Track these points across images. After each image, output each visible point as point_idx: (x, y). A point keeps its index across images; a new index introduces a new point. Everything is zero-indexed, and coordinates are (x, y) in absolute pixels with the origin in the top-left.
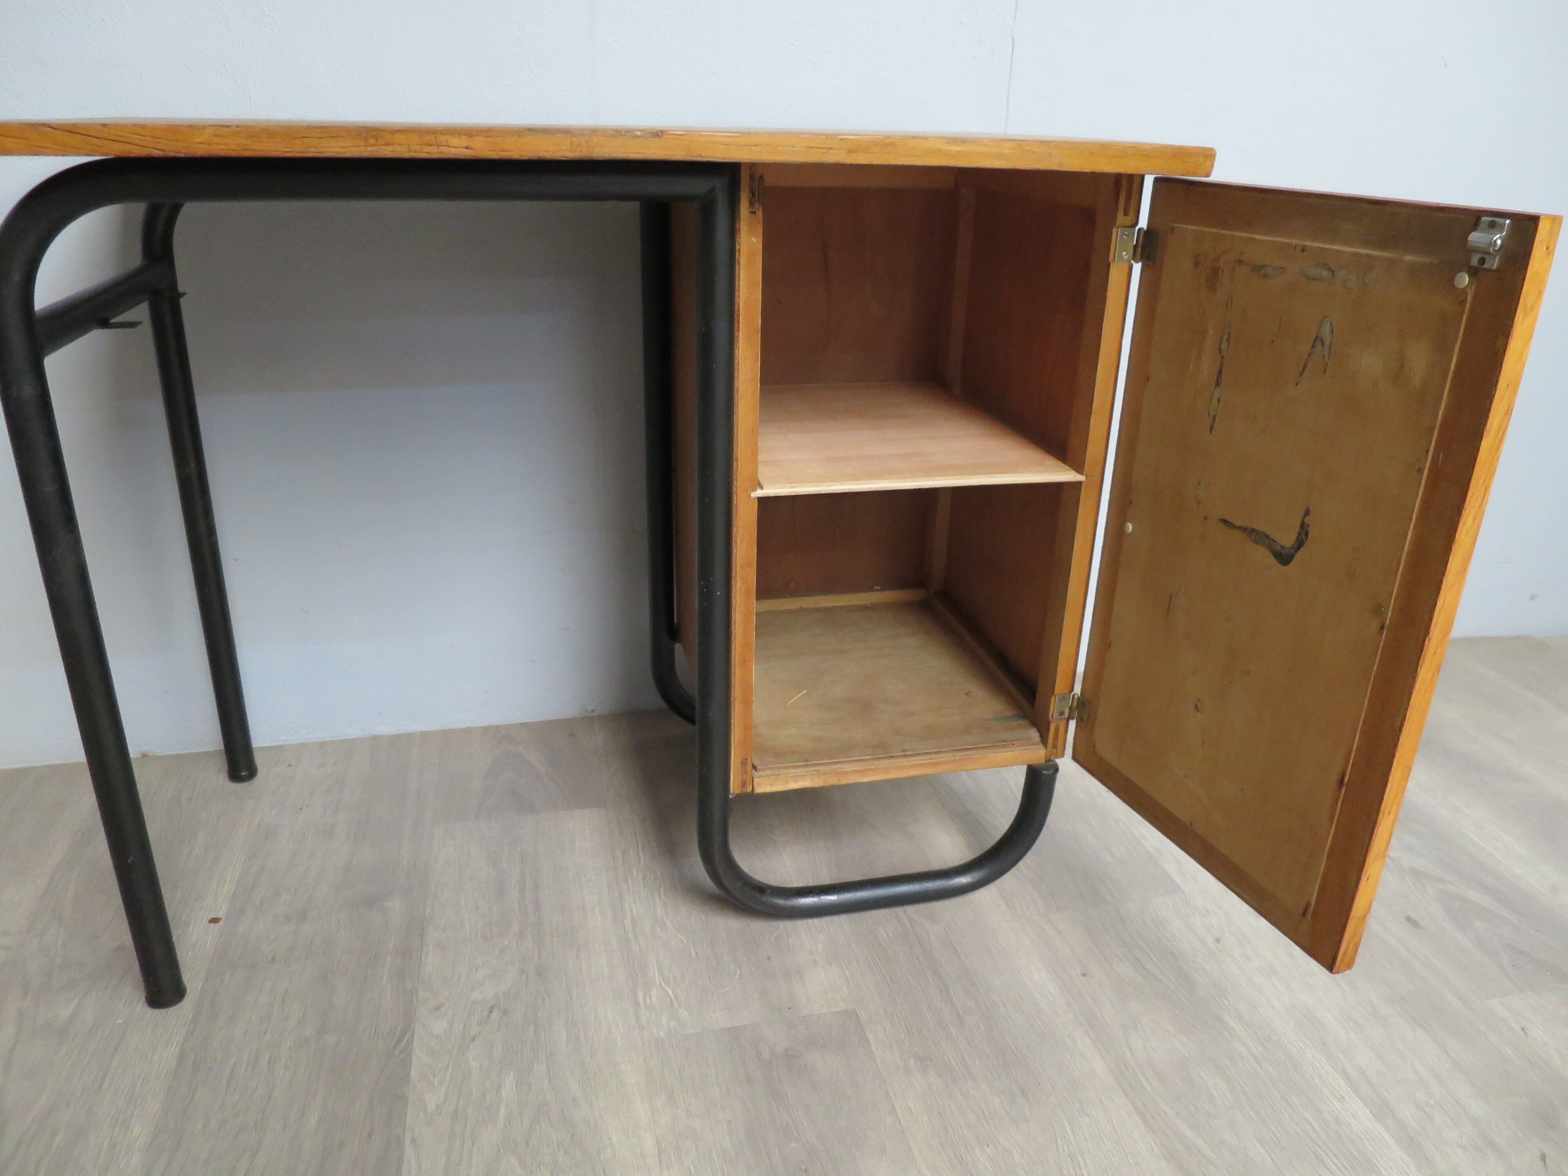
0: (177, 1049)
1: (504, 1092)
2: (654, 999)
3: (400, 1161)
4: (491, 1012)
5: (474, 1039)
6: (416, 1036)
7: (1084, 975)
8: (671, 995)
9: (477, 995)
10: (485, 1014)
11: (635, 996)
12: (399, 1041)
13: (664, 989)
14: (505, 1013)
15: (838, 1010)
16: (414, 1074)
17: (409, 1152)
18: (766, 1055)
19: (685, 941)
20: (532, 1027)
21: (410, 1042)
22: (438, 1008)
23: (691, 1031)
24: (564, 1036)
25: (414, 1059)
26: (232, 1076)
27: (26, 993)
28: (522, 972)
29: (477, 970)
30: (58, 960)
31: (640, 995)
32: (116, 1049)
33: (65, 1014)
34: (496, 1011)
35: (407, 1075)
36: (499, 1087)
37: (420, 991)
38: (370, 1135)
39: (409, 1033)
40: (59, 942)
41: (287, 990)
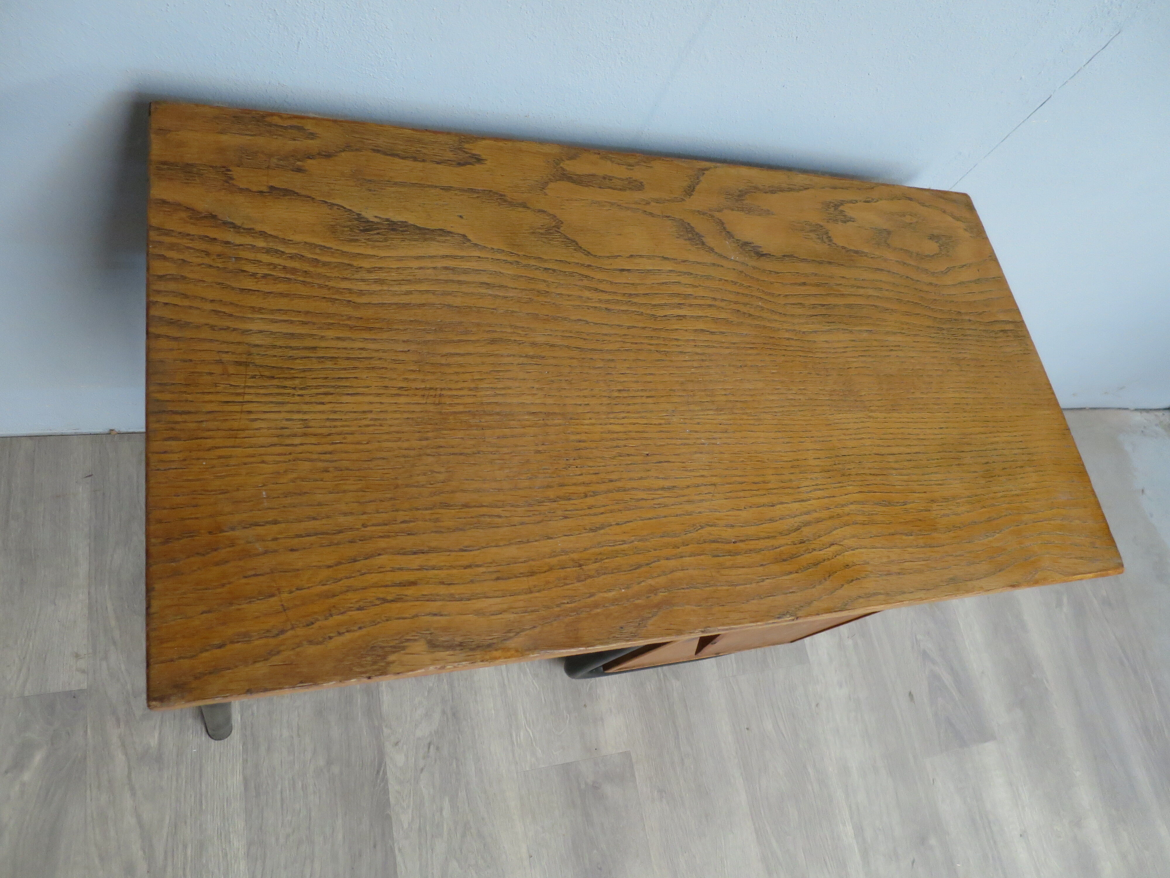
0: (241, 776)
1: (444, 813)
2: (522, 738)
3: (395, 865)
4: (429, 748)
5: (422, 770)
6: (388, 768)
7: (748, 729)
8: (532, 736)
9: (419, 733)
10: (426, 749)
11: (511, 735)
12: (378, 772)
13: (527, 730)
14: (438, 749)
15: (621, 751)
16: (392, 800)
17: (399, 858)
18: (583, 786)
19: (538, 688)
20: (454, 760)
21: (385, 773)
22: (397, 744)
23: (543, 766)
24: (473, 769)
25: (390, 787)
26: (282, 800)
27: (118, 720)
28: (444, 712)
29: (416, 710)
30: (129, 687)
31: (514, 735)
32: (201, 776)
33: (154, 742)
34: (432, 747)
35: (388, 799)
36: (441, 810)
37: (384, 727)
38: (375, 846)
39: (383, 764)
40: (123, 667)
41: (298, 725)
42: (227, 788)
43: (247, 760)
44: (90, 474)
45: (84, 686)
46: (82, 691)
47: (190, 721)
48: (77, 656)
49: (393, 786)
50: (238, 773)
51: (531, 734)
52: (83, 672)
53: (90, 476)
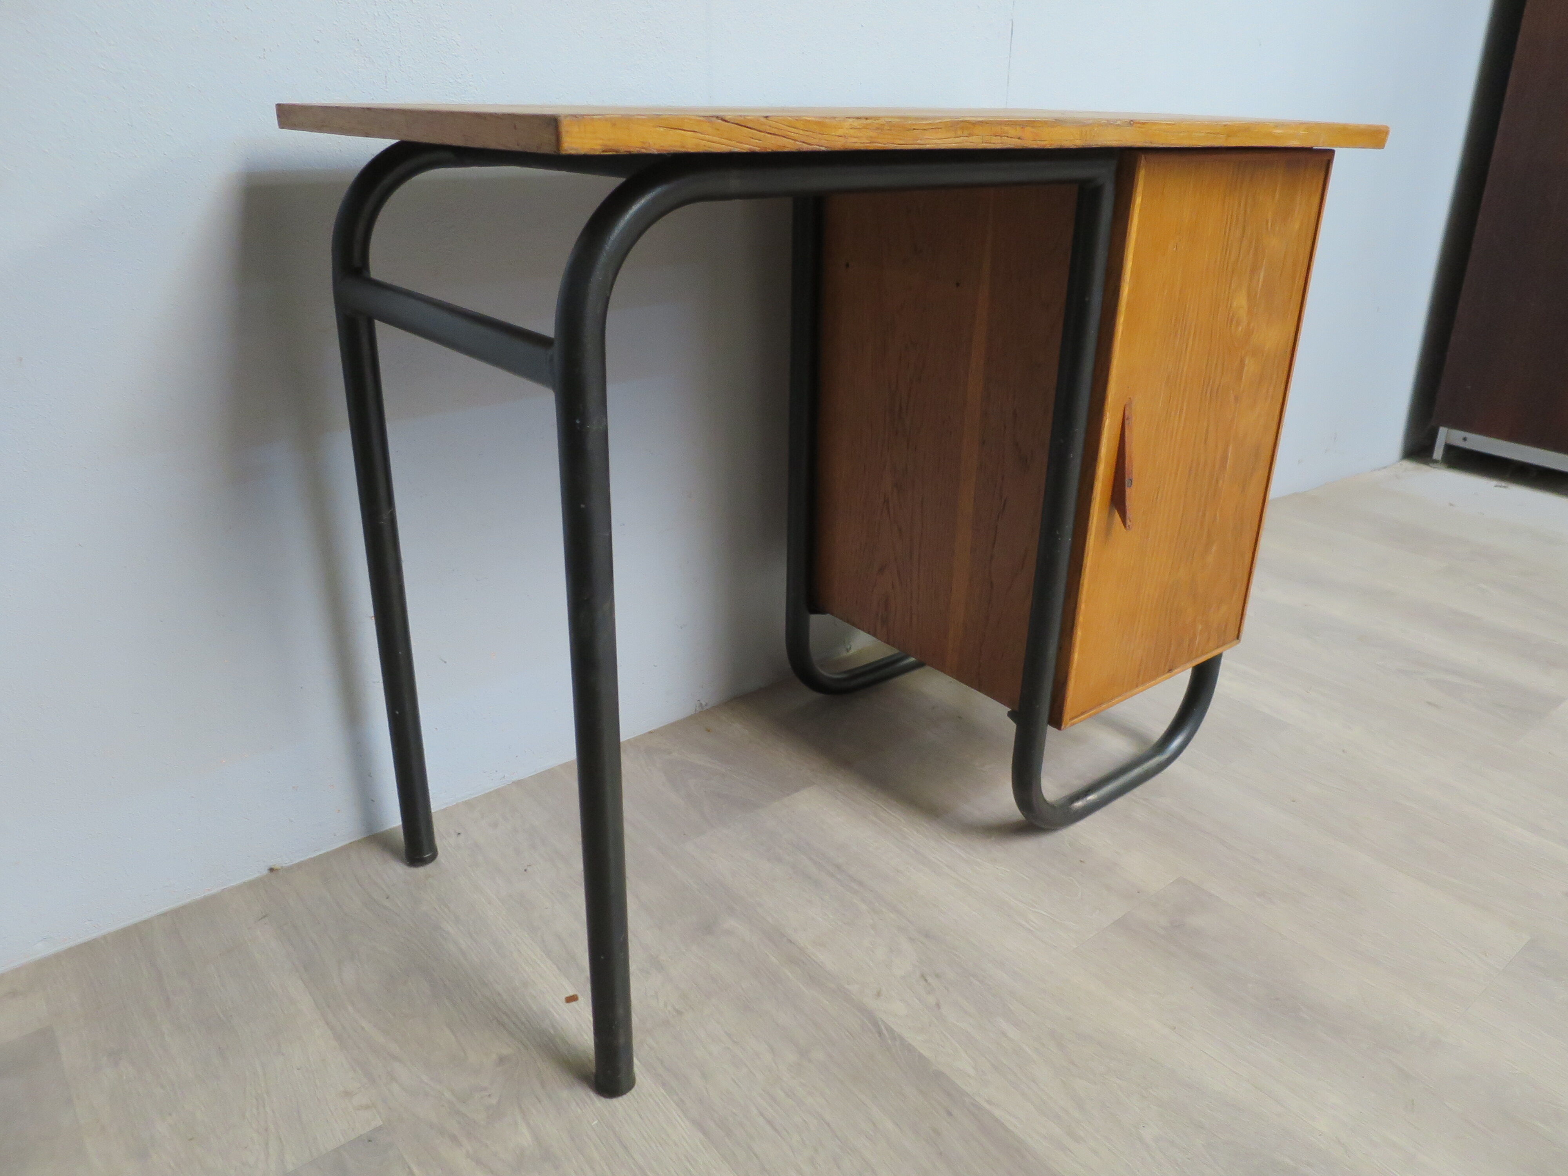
0: (686, 1122)
1: (1012, 1036)
2: (1036, 921)
4: (926, 980)
5: (938, 1006)
6: (890, 1024)
8: (1046, 914)
9: (899, 973)
10: (924, 984)
11: (1019, 924)
12: (880, 1033)
13: (1034, 912)
14: (938, 976)
15: (1169, 882)
16: (926, 1053)
17: (997, 1113)
18: (1162, 932)
20: (971, 978)
21: (888, 1028)
22: (879, 994)
23: (1091, 935)
24: (1005, 976)
25: (911, 1042)
26: (770, 1122)
27: (454, 1139)
28: (912, 940)
29: (873, 952)
30: (448, 1095)
31: (1024, 923)
32: (625, 1147)
33: (525, 1138)
34: (930, 979)
35: (921, 1056)
36: (1004, 1034)
37: (847, 986)
38: (950, 1114)
39: (880, 1023)
40: (425, 1078)
41: (726, 1032)
42: (676, 1144)
43: (682, 1100)
44: (264, 914)
45: (378, 1122)
46: (379, 1129)
47: (565, 1094)
48: (348, 1094)
49: (916, 1040)
50: (680, 1121)
51: (1043, 912)
52: (367, 1107)
53: (265, 917)
